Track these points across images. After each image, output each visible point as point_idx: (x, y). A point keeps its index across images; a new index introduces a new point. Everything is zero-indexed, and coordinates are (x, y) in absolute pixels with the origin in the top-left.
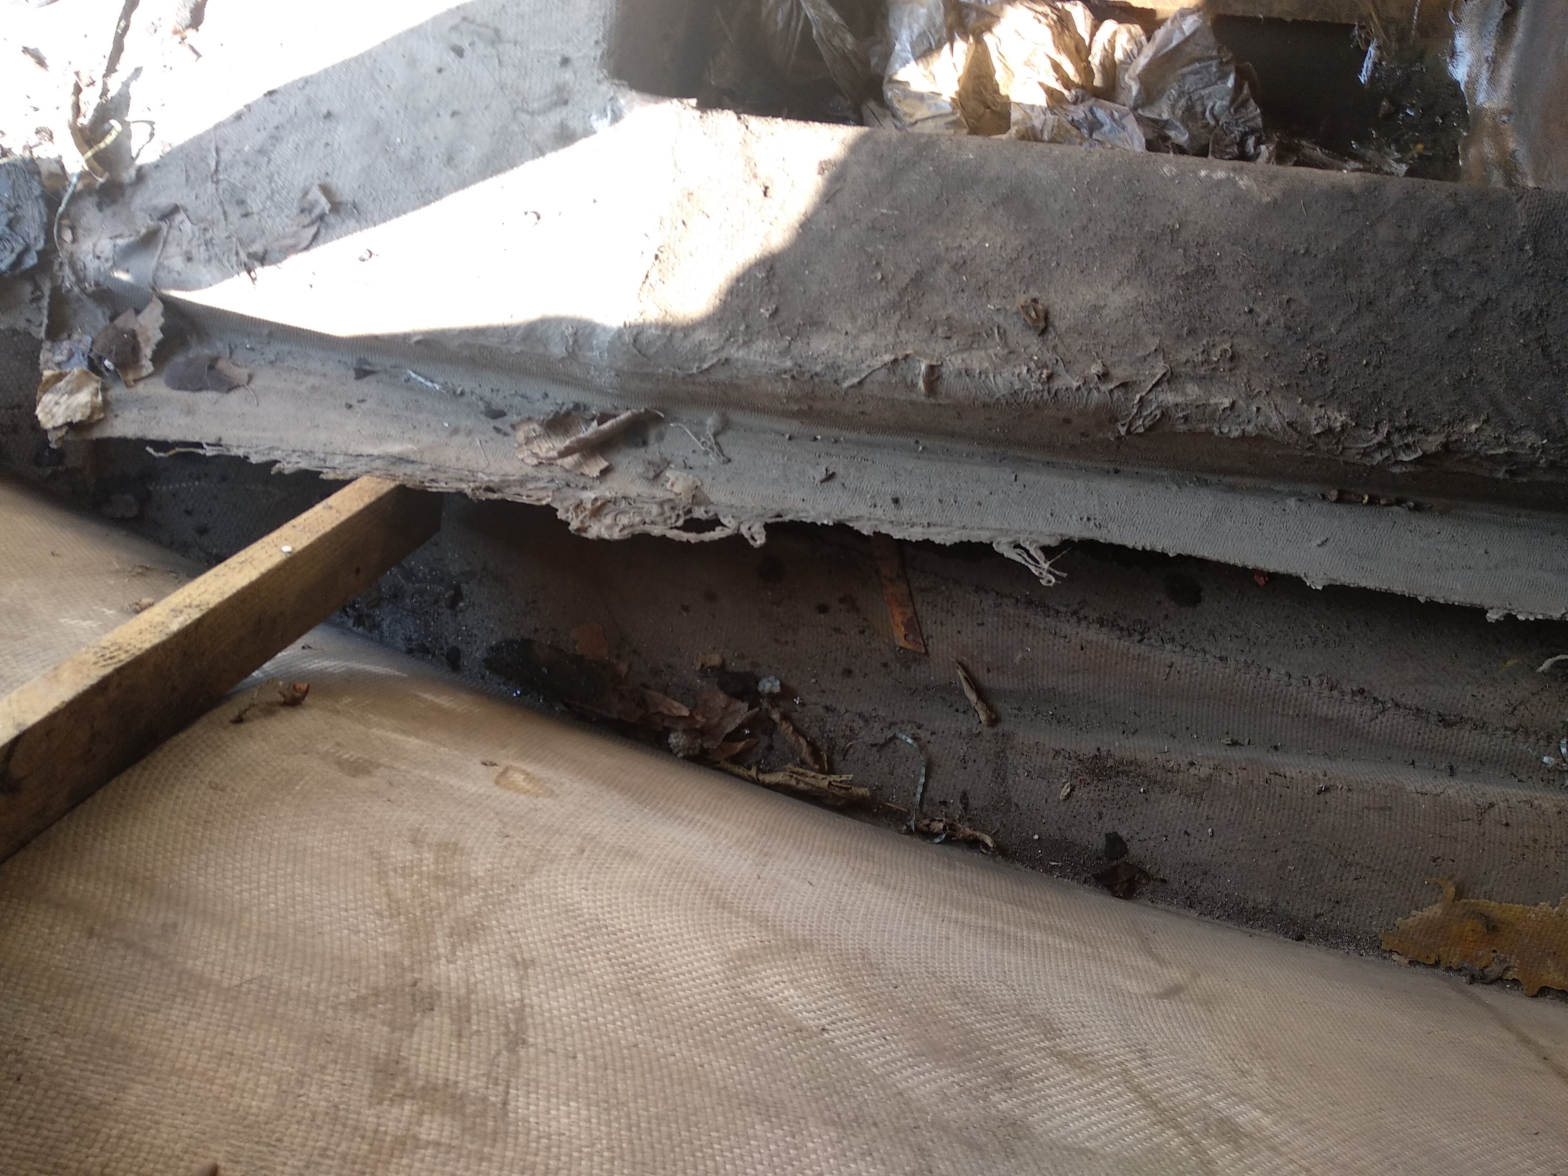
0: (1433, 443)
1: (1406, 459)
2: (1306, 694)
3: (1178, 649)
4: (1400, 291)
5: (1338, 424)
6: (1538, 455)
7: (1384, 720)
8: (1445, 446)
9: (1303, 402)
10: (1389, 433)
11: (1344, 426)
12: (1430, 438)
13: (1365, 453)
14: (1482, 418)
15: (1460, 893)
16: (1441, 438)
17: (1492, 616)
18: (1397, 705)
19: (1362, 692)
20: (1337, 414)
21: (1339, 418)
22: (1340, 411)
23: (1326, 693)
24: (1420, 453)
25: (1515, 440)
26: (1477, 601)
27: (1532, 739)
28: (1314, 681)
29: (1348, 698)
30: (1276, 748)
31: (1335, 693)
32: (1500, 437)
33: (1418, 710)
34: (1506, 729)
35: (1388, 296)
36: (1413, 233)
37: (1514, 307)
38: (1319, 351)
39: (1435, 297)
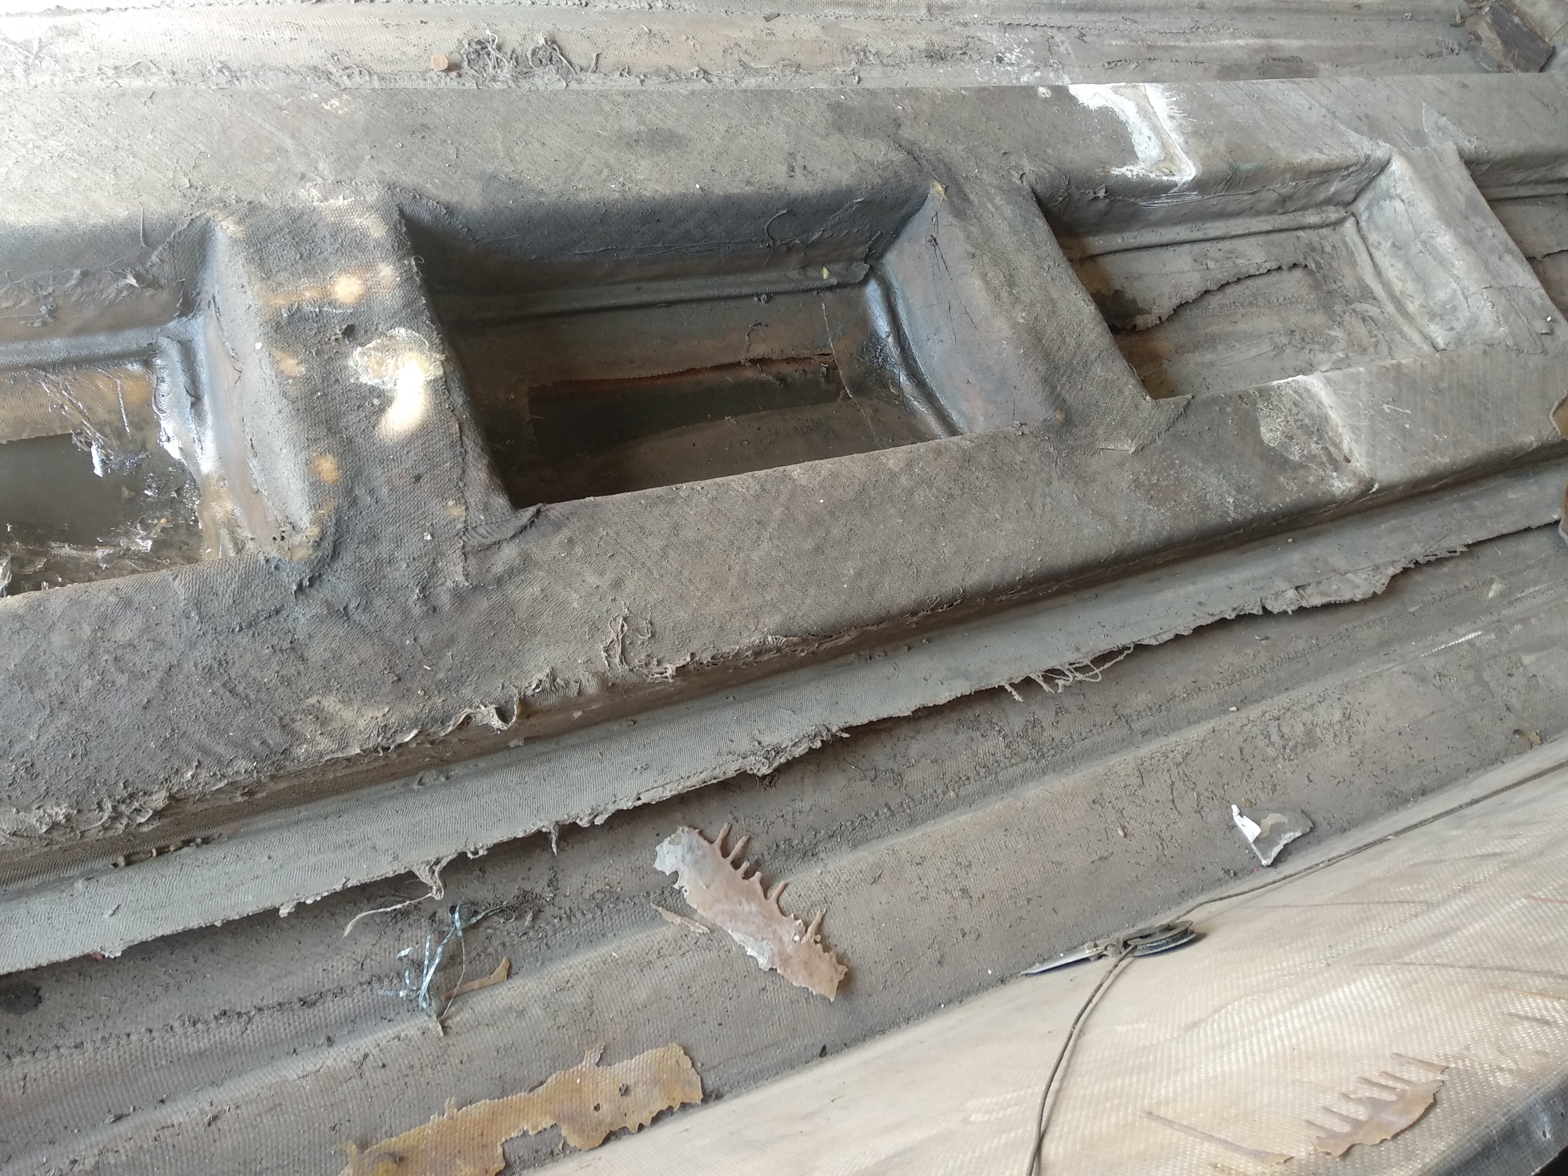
0: (159, 799)
1: (143, 820)
2: (172, 1040)
3: (28, 1057)
4: (88, 683)
5: (61, 817)
6: (255, 775)
7: (254, 1027)
8: (171, 797)
9: (18, 812)
10: (114, 808)
11: (68, 818)
12: (154, 797)
13: (105, 828)
14: (195, 764)
15: (363, 1145)
16: (164, 794)
17: (284, 912)
18: (260, 1009)
19: (224, 1013)
20: (57, 809)
21: (60, 812)
22: (58, 805)
23: (191, 1030)
24: (151, 812)
25: (230, 771)
26: (268, 905)
27: (386, 982)
28: (176, 1024)
29: (213, 1025)
30: (162, 1101)
31: (199, 1025)
32: (215, 774)
33: (280, 1004)
34: (361, 984)
35: (77, 691)
36: (87, 631)
37: (196, 665)
38: (23, 760)
39: (122, 679)
